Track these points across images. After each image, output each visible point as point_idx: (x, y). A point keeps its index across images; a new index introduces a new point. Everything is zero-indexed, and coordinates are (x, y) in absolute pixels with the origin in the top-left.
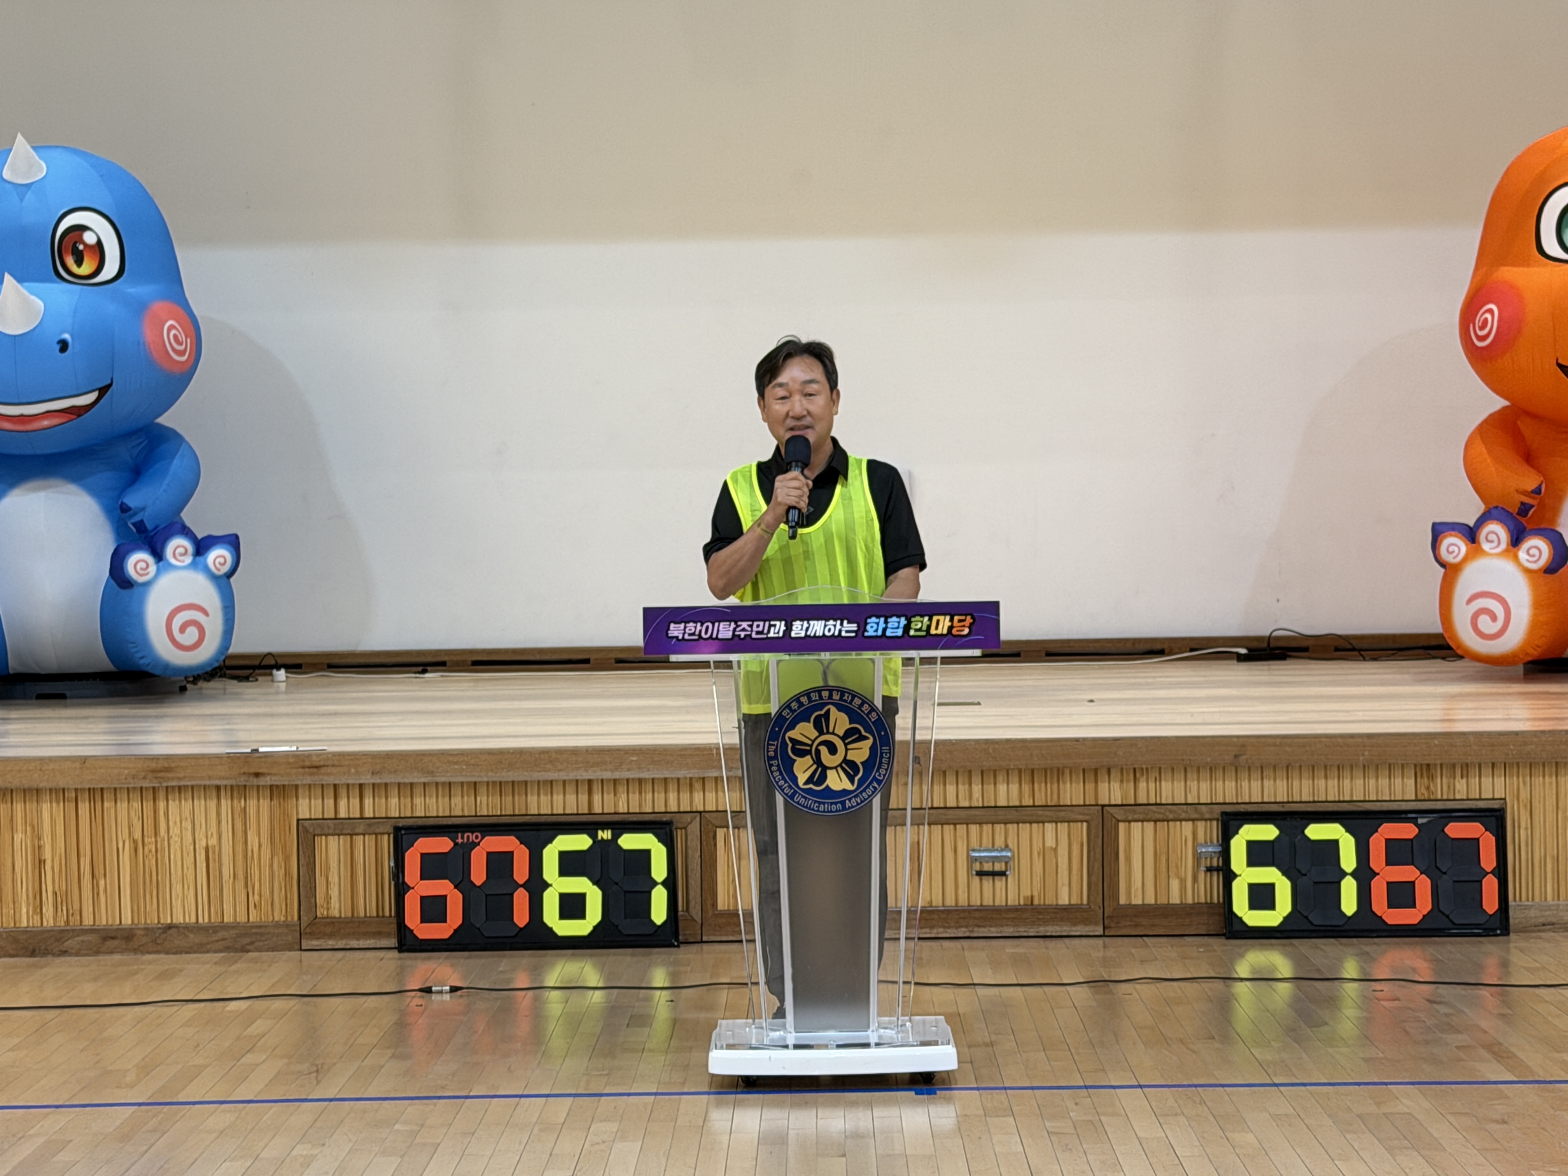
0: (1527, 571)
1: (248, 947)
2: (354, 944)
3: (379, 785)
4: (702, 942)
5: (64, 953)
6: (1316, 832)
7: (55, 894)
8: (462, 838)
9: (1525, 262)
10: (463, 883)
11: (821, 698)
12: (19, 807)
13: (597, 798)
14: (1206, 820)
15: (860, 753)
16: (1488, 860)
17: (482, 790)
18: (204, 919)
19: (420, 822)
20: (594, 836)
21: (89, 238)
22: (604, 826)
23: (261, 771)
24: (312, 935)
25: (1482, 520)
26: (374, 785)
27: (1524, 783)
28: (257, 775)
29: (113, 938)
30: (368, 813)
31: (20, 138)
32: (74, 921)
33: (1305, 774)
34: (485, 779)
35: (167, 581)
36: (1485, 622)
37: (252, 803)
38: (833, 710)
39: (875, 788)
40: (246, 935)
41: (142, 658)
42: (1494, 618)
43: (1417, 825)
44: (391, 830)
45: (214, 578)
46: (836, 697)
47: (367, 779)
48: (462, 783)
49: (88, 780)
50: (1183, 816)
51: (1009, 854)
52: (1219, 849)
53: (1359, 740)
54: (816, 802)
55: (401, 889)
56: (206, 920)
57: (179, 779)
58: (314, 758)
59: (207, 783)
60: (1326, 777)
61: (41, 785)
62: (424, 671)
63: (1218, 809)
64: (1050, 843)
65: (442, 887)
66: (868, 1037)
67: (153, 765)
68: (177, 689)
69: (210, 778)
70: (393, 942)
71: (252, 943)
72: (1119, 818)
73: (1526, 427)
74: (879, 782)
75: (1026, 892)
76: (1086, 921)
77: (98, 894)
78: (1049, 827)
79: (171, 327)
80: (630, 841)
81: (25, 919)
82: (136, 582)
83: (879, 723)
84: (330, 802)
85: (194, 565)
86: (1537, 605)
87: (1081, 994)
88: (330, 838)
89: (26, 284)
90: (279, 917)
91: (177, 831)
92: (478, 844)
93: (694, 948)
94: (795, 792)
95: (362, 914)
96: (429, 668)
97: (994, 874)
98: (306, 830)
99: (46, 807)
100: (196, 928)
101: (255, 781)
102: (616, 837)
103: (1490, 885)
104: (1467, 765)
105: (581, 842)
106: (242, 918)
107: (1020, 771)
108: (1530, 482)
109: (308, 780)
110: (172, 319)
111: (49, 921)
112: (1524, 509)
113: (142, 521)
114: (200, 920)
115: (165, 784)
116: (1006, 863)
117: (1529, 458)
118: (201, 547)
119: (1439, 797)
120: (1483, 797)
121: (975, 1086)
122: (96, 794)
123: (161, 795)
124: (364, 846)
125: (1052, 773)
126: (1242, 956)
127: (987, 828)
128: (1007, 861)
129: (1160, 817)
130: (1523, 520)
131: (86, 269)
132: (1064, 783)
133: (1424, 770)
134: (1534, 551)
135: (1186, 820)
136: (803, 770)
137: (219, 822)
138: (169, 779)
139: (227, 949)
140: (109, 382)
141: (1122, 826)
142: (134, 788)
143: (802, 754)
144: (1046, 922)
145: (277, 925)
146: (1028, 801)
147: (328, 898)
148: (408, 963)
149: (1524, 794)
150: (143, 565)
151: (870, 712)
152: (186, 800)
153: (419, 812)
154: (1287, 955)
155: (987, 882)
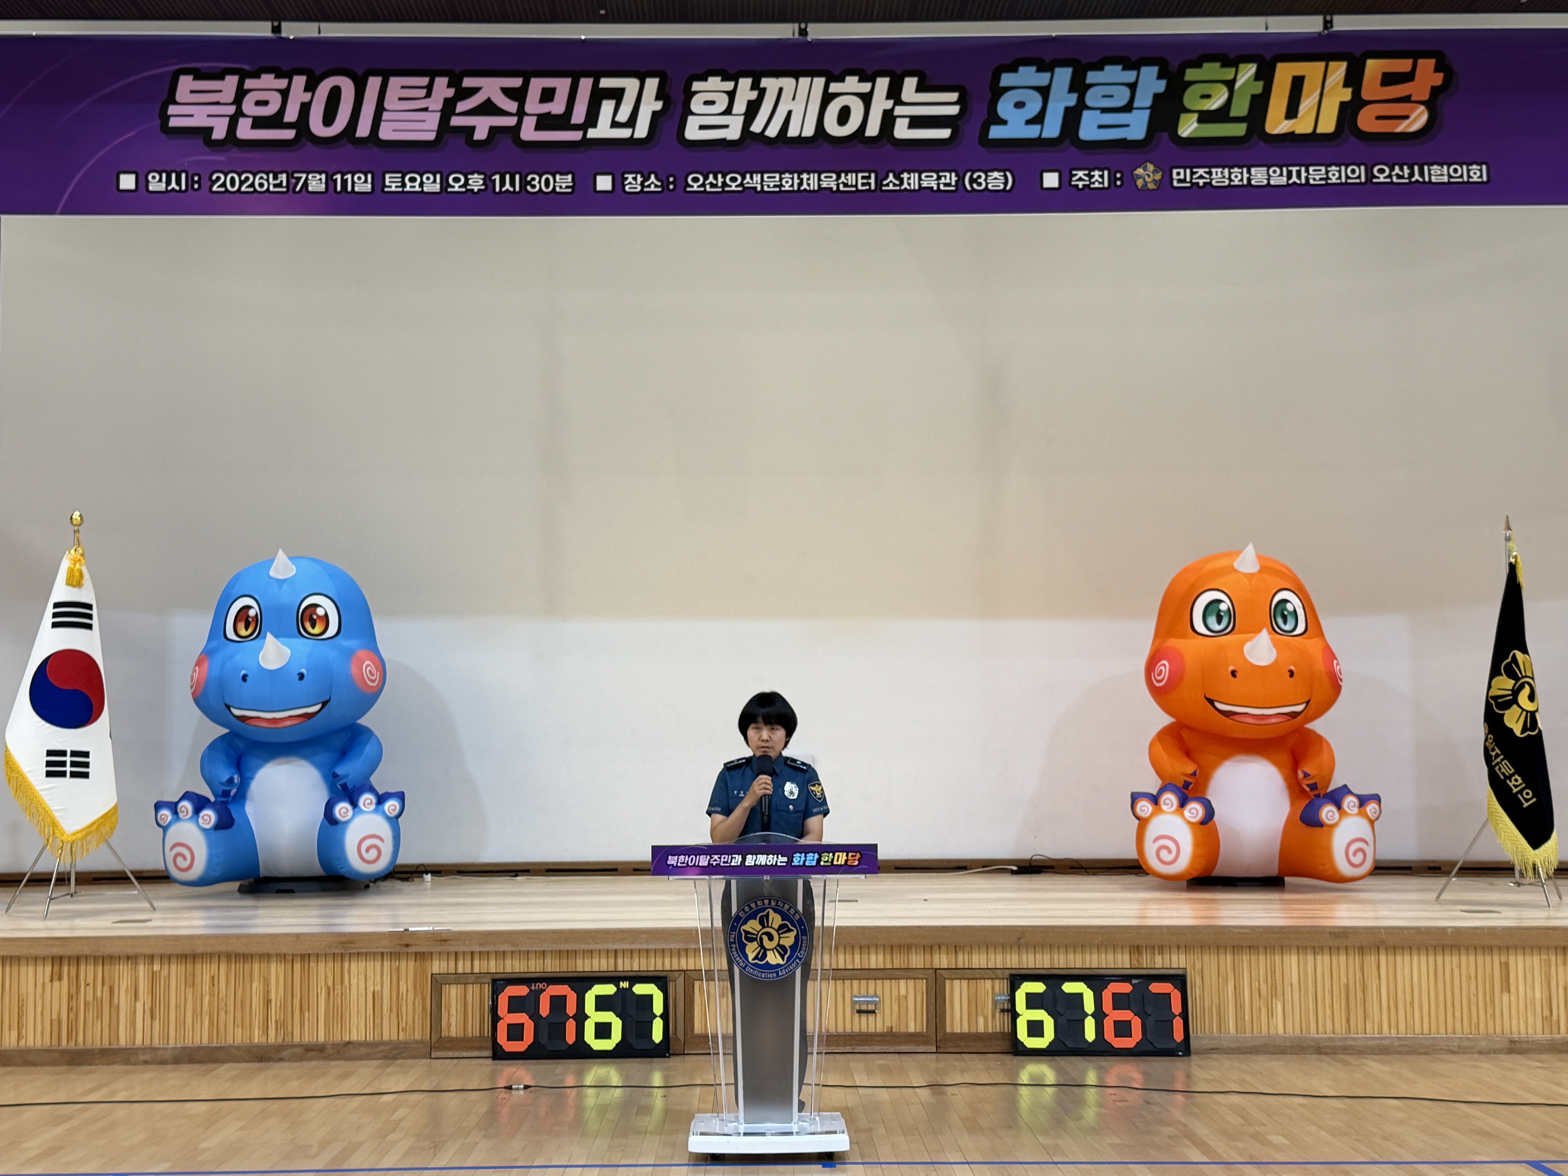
0: (1190, 823)
1: (398, 1056)
2: (465, 1054)
3: (483, 952)
4: (684, 1054)
5: (281, 1060)
6: (1069, 987)
7: (276, 1021)
8: (535, 986)
9: (1184, 636)
10: (534, 1015)
11: (764, 904)
12: (256, 966)
13: (620, 961)
14: (1000, 979)
15: (788, 940)
16: (1177, 1008)
17: (548, 956)
18: (370, 1038)
19: (509, 976)
20: (617, 986)
21: (320, 612)
22: (624, 979)
23: (410, 943)
24: (438, 1049)
25: (1162, 791)
26: (480, 952)
27: (1198, 958)
28: (407, 945)
29: (312, 1050)
30: (476, 970)
31: (281, 552)
32: (288, 1039)
33: (1061, 950)
34: (550, 949)
35: (359, 820)
36: (1164, 854)
37: (403, 964)
38: (771, 911)
39: (797, 962)
40: (397, 1048)
41: (341, 868)
42: (1170, 851)
43: (1131, 984)
44: (490, 981)
45: (389, 819)
46: (773, 903)
47: (476, 949)
48: (536, 952)
49: (301, 949)
50: (986, 976)
51: (877, 999)
52: (1008, 998)
53: (1095, 930)
54: (759, 972)
55: (495, 1018)
56: (372, 1039)
57: (358, 948)
58: (444, 935)
59: (375, 950)
60: (1074, 952)
61: (271, 952)
62: (516, 876)
63: (1007, 973)
64: (903, 992)
65: (521, 1018)
66: (791, 1128)
67: (342, 939)
68: (363, 886)
69: (377, 947)
70: (489, 1053)
71: (400, 1054)
72: (946, 977)
73: (1185, 734)
74: (800, 959)
75: (888, 1024)
76: (926, 1043)
77: (304, 1021)
78: (902, 982)
79: (368, 665)
80: (640, 989)
81: (257, 1038)
82: (340, 821)
83: (800, 921)
84: (452, 963)
85: (376, 811)
86: (1197, 844)
87: (924, 1093)
88: (452, 986)
89: (280, 639)
90: (417, 1037)
91: (355, 981)
92: (545, 990)
93: (678, 1059)
94: (747, 965)
95: (470, 1035)
96: (519, 874)
97: (868, 1012)
98: (437, 981)
99: (273, 967)
100: (364, 1044)
101: (405, 950)
102: (631, 986)
103: (1178, 1023)
104: (1162, 946)
105: (609, 989)
106: (394, 1037)
107: (884, 946)
108: (1190, 768)
109: (439, 949)
110: (368, 660)
111: (272, 1039)
112: (1186, 785)
113: (345, 784)
114: (368, 1039)
115: (349, 952)
116: (875, 1005)
117: (1188, 754)
118: (381, 800)
119: (1145, 966)
120: (1173, 967)
121: (861, 1161)
122: (305, 957)
123: (347, 957)
124: (473, 991)
125: (904, 948)
126: (1024, 1067)
127: (864, 982)
128: (876, 1004)
129: (972, 977)
130: (1186, 791)
131: (317, 630)
132: (912, 954)
133: (1136, 949)
134: (1194, 811)
135: (988, 979)
136: (752, 950)
137: (382, 975)
138: (351, 948)
139: (385, 1057)
140: (328, 698)
141: (948, 982)
142: (330, 954)
143: (751, 940)
144: (900, 1043)
145: (416, 1042)
146: (889, 966)
147: (449, 1025)
148: (499, 1067)
149: (1198, 966)
150: (345, 810)
151: (795, 914)
152: (362, 961)
153: (509, 970)
154: (1051, 1067)
155: (864, 1017)
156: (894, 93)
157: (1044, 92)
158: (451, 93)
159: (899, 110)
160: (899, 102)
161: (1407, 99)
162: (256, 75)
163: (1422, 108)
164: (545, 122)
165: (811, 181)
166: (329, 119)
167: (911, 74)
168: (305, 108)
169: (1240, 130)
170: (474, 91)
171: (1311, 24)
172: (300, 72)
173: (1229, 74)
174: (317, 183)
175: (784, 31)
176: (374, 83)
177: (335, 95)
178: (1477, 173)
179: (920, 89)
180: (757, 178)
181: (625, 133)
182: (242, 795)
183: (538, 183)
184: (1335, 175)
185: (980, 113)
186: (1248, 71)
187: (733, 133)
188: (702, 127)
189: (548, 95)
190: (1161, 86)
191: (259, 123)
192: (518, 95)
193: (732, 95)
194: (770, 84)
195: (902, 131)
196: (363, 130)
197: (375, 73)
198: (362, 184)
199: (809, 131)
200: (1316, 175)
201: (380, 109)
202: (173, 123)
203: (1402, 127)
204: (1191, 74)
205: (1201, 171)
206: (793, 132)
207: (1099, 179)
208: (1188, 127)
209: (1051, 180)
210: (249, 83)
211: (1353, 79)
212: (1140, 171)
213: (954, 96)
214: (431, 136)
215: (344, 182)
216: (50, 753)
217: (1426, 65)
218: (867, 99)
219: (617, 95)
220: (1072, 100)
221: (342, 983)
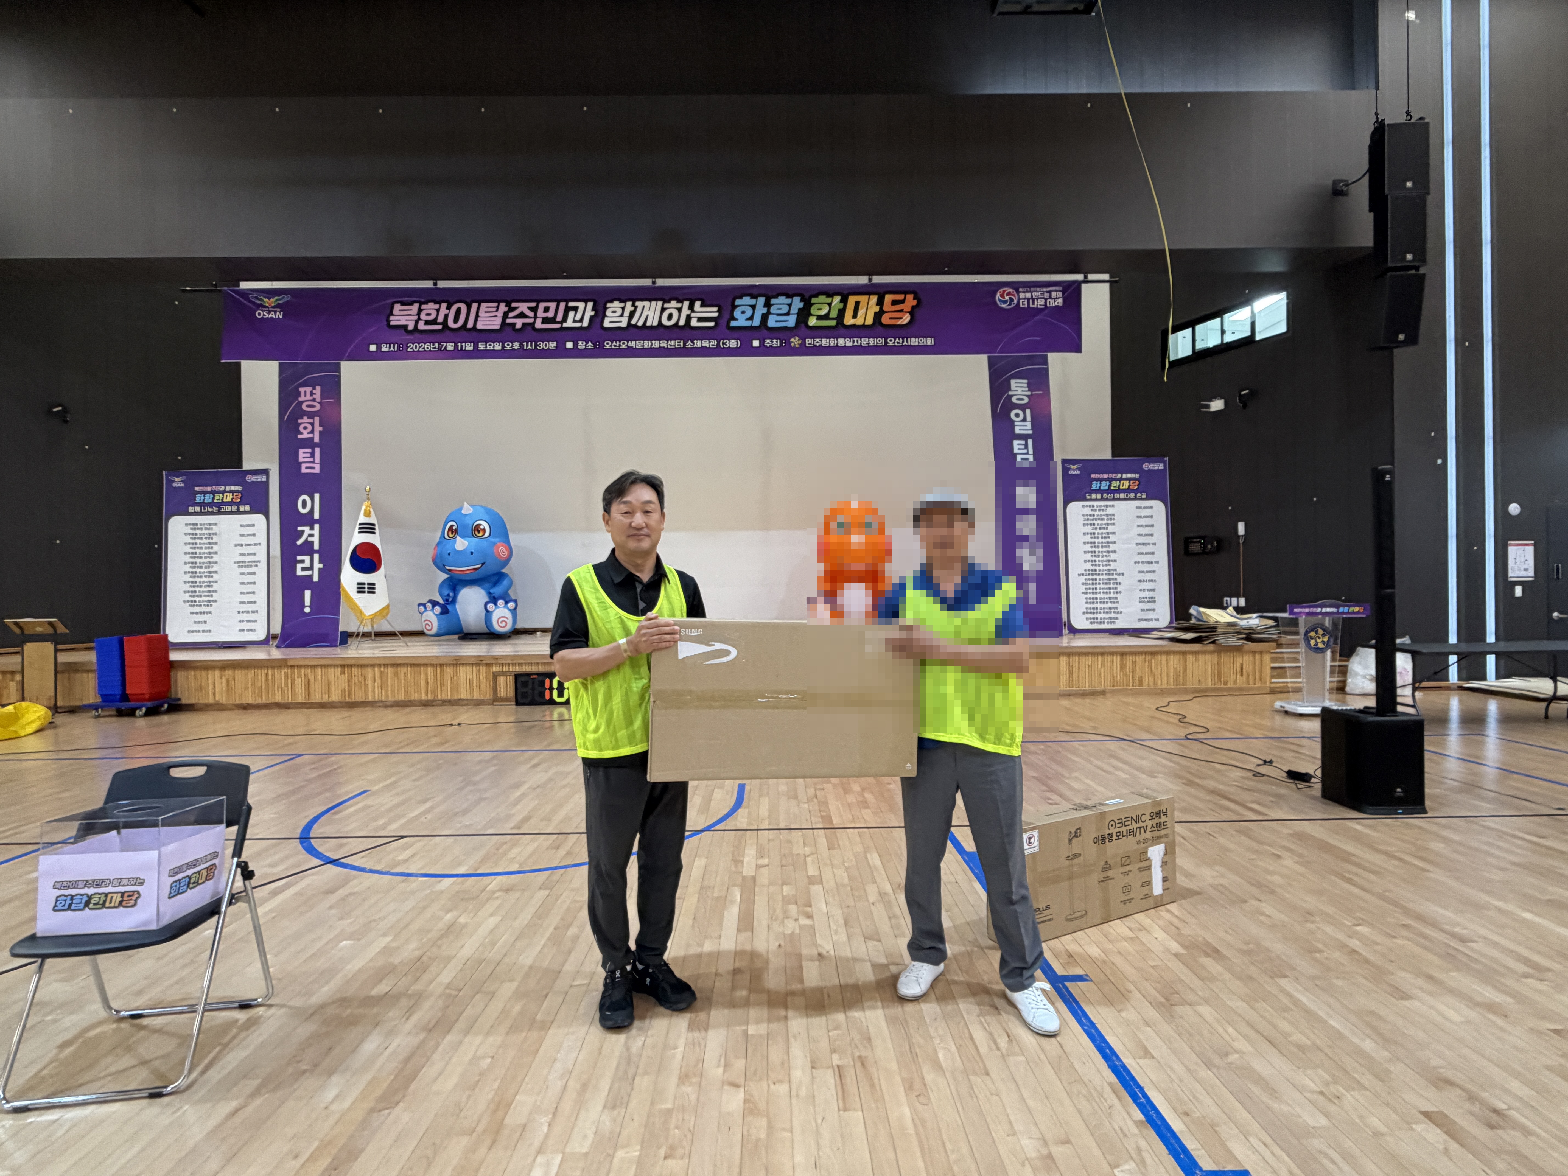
1: (480, 705)
2: (506, 703)
3: (513, 663)
5: (433, 706)
7: (431, 691)
12: (422, 669)
19: (523, 673)
21: (482, 527)
24: (493, 702)
28: (485, 661)
29: (444, 702)
30: (510, 670)
32: (436, 698)
34: (541, 662)
35: (497, 610)
37: (481, 668)
44: (515, 675)
45: (510, 610)
47: (511, 662)
48: (535, 663)
49: (439, 662)
57: (465, 662)
69: (473, 662)
70: (514, 703)
71: (482, 703)
77: (442, 691)
84: (500, 668)
88: (500, 677)
90: (487, 697)
91: (462, 675)
95: (507, 696)
98: (495, 675)
99: (429, 669)
100: (467, 700)
101: (484, 663)
106: (478, 697)
109: (495, 662)
111: (430, 697)
114: (468, 698)
118: (507, 603)
124: (509, 679)
131: (481, 534)
137: (473, 673)
138: (463, 662)
139: (475, 705)
142: (450, 664)
145: (487, 699)
147: (499, 692)
156: (691, 308)
157: (753, 307)
158: (506, 309)
159: (693, 315)
160: (693, 311)
161: (902, 311)
162: (426, 303)
163: (908, 314)
164: (545, 320)
165: (656, 344)
166: (456, 320)
167: (698, 300)
168: (446, 316)
169: (833, 323)
170: (516, 308)
171: (863, 280)
172: (444, 301)
173: (829, 300)
174: (450, 347)
175: (646, 282)
176: (475, 306)
177: (458, 311)
178: (930, 341)
179: (702, 306)
180: (634, 342)
181: (578, 325)
182: (454, 601)
183: (542, 345)
184: (872, 342)
185: (726, 316)
186: (837, 299)
187: (624, 324)
188: (611, 322)
189: (547, 309)
190: (801, 305)
191: (427, 323)
192: (534, 310)
193: (623, 309)
194: (639, 304)
195: (694, 323)
196: (470, 325)
197: (475, 302)
198: (469, 347)
199: (655, 323)
200: (864, 342)
201: (477, 316)
202: (392, 323)
203: (900, 322)
204: (814, 300)
205: (818, 340)
206: (649, 324)
207: (776, 343)
208: (813, 321)
209: (756, 343)
210: (423, 307)
211: (880, 303)
212: (792, 340)
213: (716, 309)
214: (498, 327)
215: (462, 346)
216: (358, 584)
217: (910, 297)
218: (680, 310)
219: (575, 309)
220: (765, 310)
221: (457, 676)
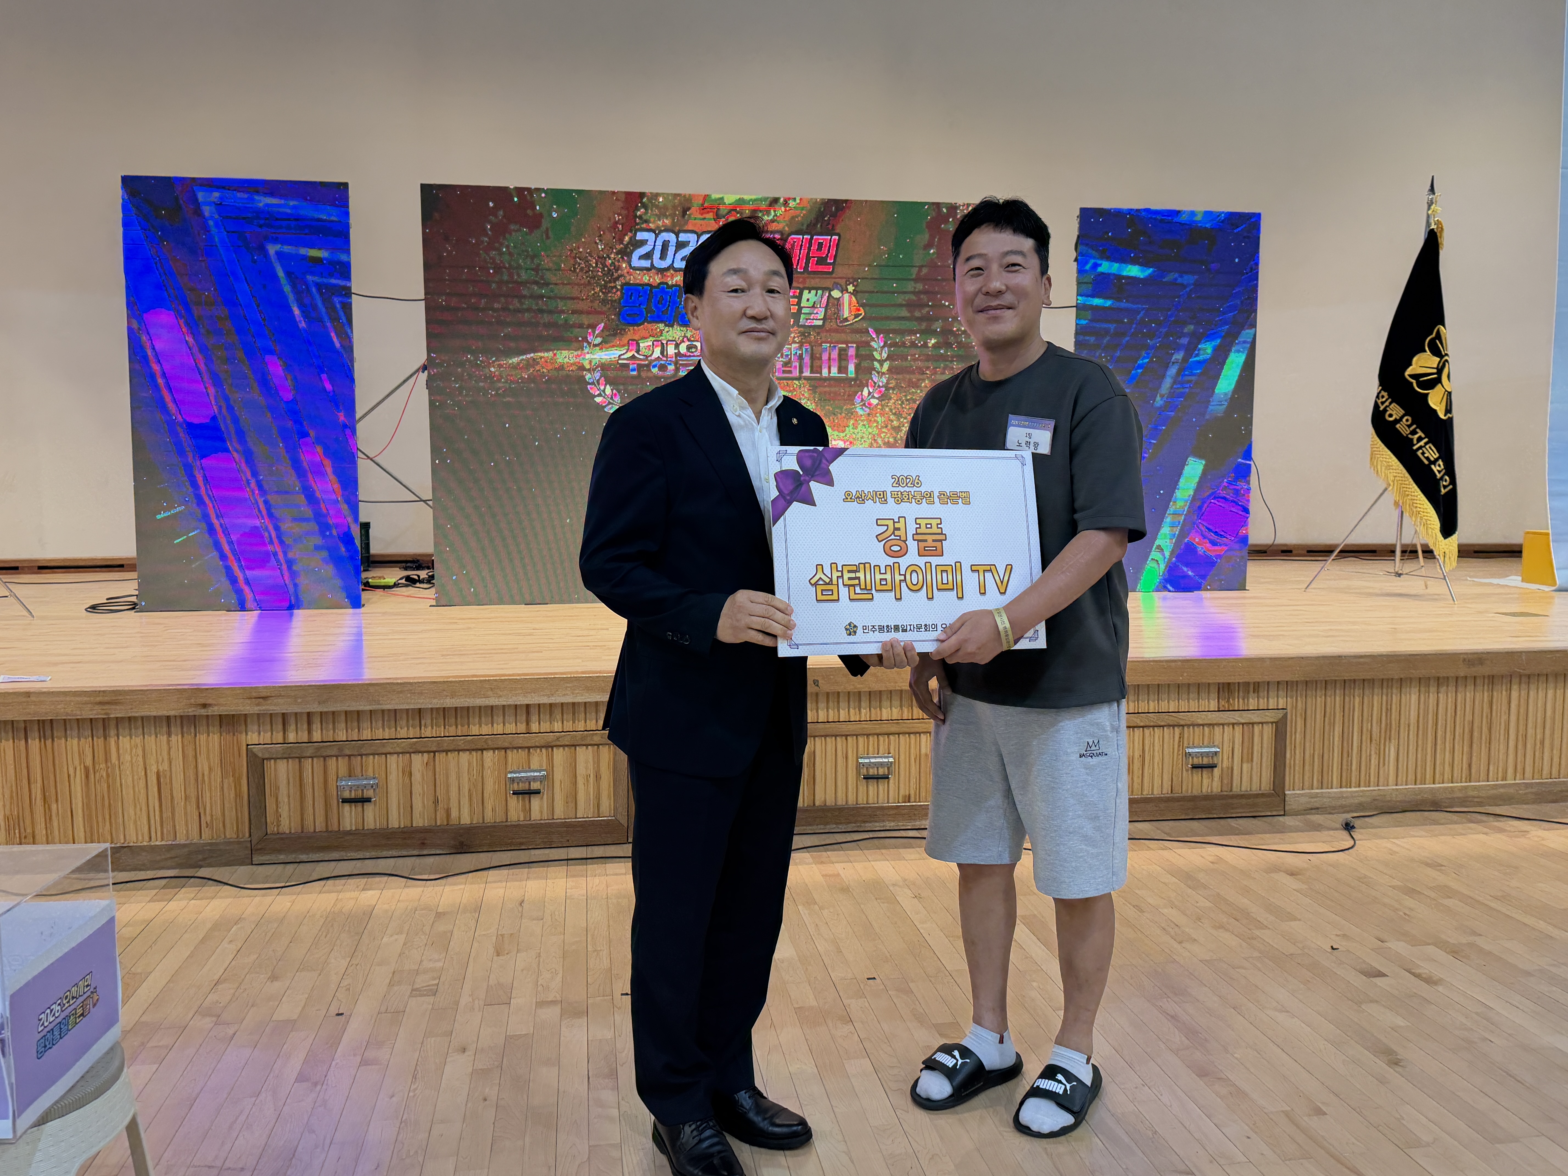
2: (304, 857)
3: (326, 712)
13: (534, 720)
17: (427, 715)
18: (158, 841)
23: (208, 702)
24: (262, 851)
26: (321, 713)
28: (204, 706)
30: (316, 737)
34: (430, 706)
40: (198, 852)
47: (315, 708)
48: (407, 711)
49: (36, 715)
51: (891, 760)
58: (262, 691)
67: (99, 699)
69: (158, 711)
71: (204, 859)
77: (50, 819)
88: (280, 761)
90: (230, 834)
91: (128, 757)
95: (312, 829)
97: (877, 778)
98: (255, 756)
100: (149, 849)
101: (203, 712)
106: (194, 839)
109: (256, 710)
114: (154, 842)
116: (888, 768)
122: (45, 728)
123: (112, 728)
124: (312, 768)
128: (889, 765)
137: (170, 752)
138: (117, 711)
145: (229, 842)
147: (278, 816)
152: (136, 728)
155: (872, 786)
221: (107, 759)
